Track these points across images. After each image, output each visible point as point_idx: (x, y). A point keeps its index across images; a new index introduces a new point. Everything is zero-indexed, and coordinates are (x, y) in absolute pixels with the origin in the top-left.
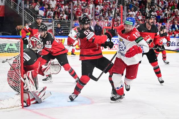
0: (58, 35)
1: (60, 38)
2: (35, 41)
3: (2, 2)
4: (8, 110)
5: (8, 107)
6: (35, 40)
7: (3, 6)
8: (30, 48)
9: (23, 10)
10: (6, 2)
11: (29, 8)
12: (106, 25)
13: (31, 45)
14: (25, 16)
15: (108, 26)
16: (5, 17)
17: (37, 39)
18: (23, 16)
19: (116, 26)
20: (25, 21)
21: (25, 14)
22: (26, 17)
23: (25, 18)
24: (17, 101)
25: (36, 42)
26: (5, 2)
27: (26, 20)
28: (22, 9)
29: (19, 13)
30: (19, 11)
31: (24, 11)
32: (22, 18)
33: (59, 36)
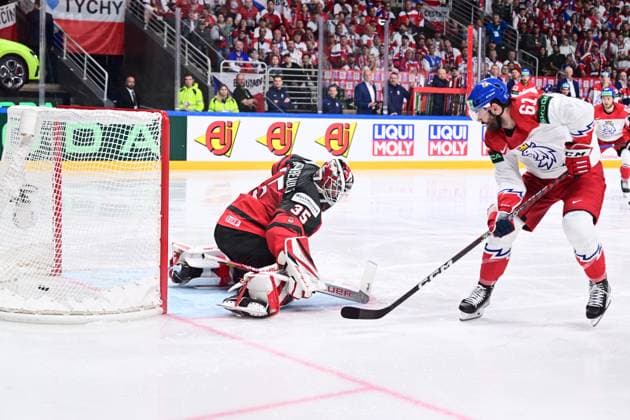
0: (280, 112)
1: (285, 120)
2: (335, 174)
3: (118, 12)
4: (121, 316)
5: (122, 308)
6: (339, 173)
7: (119, 24)
8: (315, 179)
9: (179, 37)
10: (131, 12)
11: (198, 29)
12: (422, 83)
13: (321, 175)
14: (184, 54)
15: (426, 85)
16: (124, 59)
17: (342, 174)
18: (178, 54)
19: (451, 85)
20: (182, 66)
21: (184, 48)
22: (187, 58)
23: (183, 61)
24: (149, 292)
25: (335, 178)
26: (126, 11)
27: (187, 64)
28: (173, 33)
29: (165, 46)
30: (165, 40)
31: (182, 40)
32: (174, 59)
33: (284, 114)
